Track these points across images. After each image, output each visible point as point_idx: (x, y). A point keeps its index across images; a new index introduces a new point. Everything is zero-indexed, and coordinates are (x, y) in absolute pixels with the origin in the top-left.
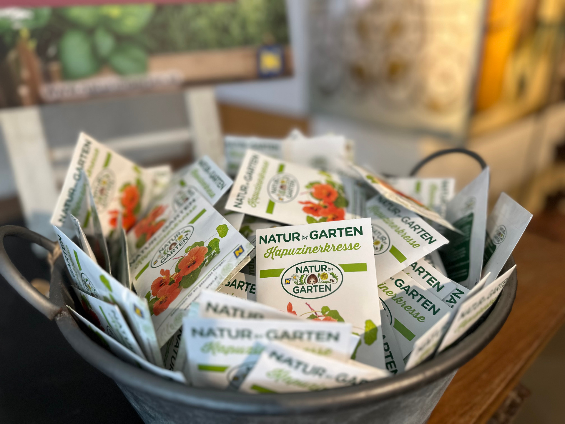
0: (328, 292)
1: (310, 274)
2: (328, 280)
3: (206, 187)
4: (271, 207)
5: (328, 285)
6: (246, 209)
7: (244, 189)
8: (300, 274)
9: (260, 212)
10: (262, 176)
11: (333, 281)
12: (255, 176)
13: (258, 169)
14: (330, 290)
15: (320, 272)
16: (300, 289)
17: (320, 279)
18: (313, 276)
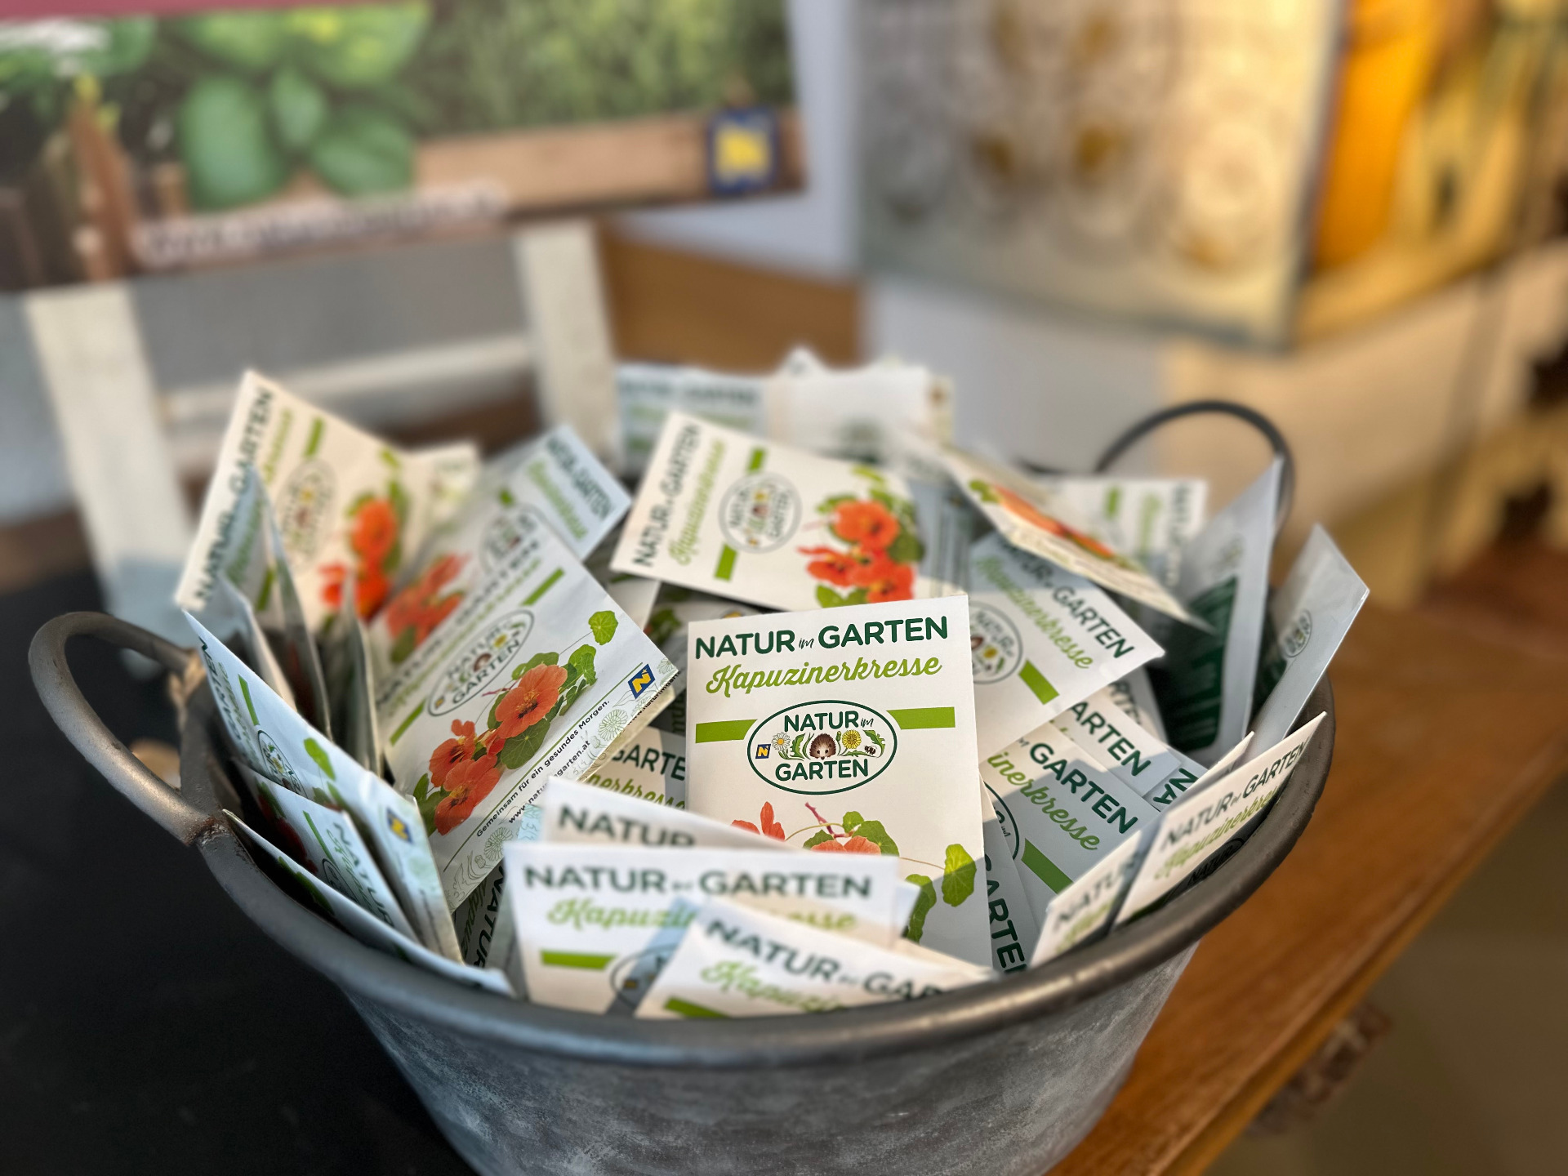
0: (861, 777)
1: (818, 732)
2: (861, 748)
3: (565, 510)
4: (726, 563)
5: (861, 760)
6: (666, 569)
7: (661, 515)
8: (792, 734)
9: (699, 575)
10: (707, 482)
11: (872, 751)
12: (690, 482)
13: (697, 462)
14: (865, 772)
15: (843, 729)
16: (792, 770)
17: (841, 747)
18: (824, 738)
